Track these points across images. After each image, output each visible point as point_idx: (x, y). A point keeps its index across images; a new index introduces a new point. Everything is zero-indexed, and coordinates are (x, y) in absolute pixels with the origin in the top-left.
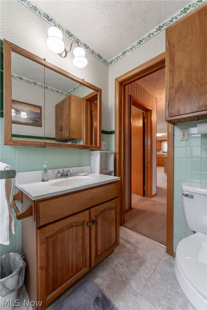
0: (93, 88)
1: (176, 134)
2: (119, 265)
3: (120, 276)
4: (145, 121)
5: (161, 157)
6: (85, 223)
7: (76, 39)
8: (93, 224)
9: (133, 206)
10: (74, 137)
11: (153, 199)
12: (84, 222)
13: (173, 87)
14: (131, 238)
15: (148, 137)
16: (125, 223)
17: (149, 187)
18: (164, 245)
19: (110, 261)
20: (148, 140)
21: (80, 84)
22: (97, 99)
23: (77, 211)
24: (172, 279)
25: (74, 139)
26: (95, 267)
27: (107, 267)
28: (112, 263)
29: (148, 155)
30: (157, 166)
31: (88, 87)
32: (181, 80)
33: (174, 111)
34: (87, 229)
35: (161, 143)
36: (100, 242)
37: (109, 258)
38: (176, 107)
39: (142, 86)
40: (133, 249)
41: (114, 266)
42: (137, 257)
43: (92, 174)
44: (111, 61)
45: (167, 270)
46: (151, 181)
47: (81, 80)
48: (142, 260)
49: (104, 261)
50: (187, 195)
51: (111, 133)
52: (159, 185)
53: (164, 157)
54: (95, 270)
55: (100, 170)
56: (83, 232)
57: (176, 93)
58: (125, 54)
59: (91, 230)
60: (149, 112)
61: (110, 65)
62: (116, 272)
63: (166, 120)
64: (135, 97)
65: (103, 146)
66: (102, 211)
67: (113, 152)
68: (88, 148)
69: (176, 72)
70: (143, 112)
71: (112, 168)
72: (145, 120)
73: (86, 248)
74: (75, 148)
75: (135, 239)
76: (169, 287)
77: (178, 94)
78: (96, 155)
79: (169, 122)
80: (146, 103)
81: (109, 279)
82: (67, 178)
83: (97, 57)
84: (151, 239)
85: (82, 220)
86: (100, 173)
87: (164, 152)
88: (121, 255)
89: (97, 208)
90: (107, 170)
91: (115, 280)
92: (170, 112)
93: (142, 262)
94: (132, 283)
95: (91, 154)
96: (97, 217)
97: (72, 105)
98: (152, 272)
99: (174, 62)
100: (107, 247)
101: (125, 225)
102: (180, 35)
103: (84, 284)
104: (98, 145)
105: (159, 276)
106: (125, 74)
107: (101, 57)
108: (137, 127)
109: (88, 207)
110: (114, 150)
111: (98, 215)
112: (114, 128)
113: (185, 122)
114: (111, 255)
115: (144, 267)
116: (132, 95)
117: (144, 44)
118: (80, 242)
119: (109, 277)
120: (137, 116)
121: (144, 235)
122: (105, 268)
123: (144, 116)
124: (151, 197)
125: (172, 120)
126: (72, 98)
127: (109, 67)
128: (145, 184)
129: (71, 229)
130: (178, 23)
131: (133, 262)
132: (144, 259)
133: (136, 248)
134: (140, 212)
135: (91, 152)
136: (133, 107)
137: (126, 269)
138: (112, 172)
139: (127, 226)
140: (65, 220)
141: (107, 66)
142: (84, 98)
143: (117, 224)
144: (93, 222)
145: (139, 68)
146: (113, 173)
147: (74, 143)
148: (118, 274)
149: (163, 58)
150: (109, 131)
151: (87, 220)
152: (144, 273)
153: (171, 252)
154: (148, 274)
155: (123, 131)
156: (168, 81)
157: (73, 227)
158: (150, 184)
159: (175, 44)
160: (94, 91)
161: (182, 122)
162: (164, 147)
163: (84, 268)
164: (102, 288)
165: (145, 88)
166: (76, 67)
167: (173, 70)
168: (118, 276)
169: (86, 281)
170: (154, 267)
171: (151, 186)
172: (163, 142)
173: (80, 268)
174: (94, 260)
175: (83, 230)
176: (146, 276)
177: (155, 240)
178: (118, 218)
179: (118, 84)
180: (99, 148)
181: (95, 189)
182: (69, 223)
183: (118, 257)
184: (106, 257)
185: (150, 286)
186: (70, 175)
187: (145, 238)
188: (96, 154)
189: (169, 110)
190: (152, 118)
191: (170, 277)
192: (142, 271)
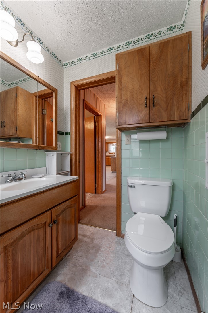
0: (49, 87)
1: (122, 139)
2: (78, 258)
3: (81, 266)
4: (96, 125)
5: (108, 157)
6: (47, 224)
7: (28, 30)
8: (55, 224)
9: (86, 204)
10: (21, 136)
11: (103, 195)
12: (45, 224)
13: (122, 102)
14: (87, 232)
15: (99, 140)
16: (81, 220)
17: (100, 184)
18: (115, 231)
19: (69, 258)
20: (99, 142)
21: (28, 76)
22: (52, 96)
23: (39, 214)
24: (121, 254)
25: (22, 138)
26: (55, 267)
27: (67, 264)
28: (72, 258)
29: (98, 155)
30: (106, 165)
31: (43, 85)
32: (127, 98)
33: (122, 121)
34: (49, 230)
35: (108, 145)
36: (61, 240)
37: (68, 255)
38: (124, 118)
39: (94, 93)
40: (90, 241)
41: (74, 261)
42: (94, 246)
43: (48, 176)
44: (66, 63)
45: (117, 249)
46: (102, 179)
47: (36, 76)
48: (98, 247)
49: (64, 259)
50: (131, 186)
51: (67, 134)
52: (108, 182)
53: (110, 157)
54: (55, 270)
55: (57, 171)
56: (45, 234)
57: (123, 107)
58: (81, 61)
59: (52, 230)
60: (99, 117)
61: (65, 67)
62: (77, 265)
63: (117, 127)
64: (88, 101)
65: (58, 146)
66: (63, 210)
67: (69, 153)
68: (44, 149)
69: (123, 90)
70: (94, 116)
71: (68, 169)
72: (96, 123)
73: (47, 249)
74: (29, 148)
75: (91, 232)
76: (120, 260)
77: (125, 108)
78: (52, 156)
79: (118, 129)
80: (97, 109)
81: (71, 273)
82: (20, 181)
83: (52, 56)
84: (104, 228)
85: (43, 222)
86: (57, 174)
87: (110, 153)
88: (79, 249)
89: (58, 207)
90: (63, 170)
91: (76, 272)
92: (119, 121)
93: (98, 249)
94: (91, 268)
95: (46, 155)
96: (57, 216)
97: (20, 99)
98: (107, 254)
99: (122, 83)
100: (68, 244)
101: (80, 222)
102: (126, 63)
103: (46, 286)
104: (54, 145)
105: (112, 256)
106: (81, 80)
107: (56, 57)
108: (89, 129)
109: (50, 208)
110: (69, 151)
111: (59, 214)
112: (70, 130)
113: (129, 130)
114: (70, 252)
115: (100, 253)
116: (85, 99)
117: (98, 58)
118: (42, 244)
119: (71, 271)
120: (89, 120)
121: (98, 227)
122: (65, 265)
123: (95, 120)
124: (101, 194)
125: (121, 128)
126: (19, 92)
127: (64, 69)
128: (97, 183)
129: (32, 233)
130: (124, 53)
131: (91, 251)
132: (100, 246)
133: (92, 239)
134: (93, 208)
135: (46, 153)
136: (86, 110)
137: (85, 259)
138: (68, 173)
139: (83, 222)
140: (26, 224)
141: (62, 67)
142: (33, 94)
143: (76, 221)
144: (55, 222)
145: (94, 78)
146: (70, 173)
147: (20, 142)
148: (78, 266)
149: (114, 75)
150: (65, 132)
151: (49, 220)
152: (100, 257)
153: (120, 234)
154: (103, 257)
155: (79, 133)
156: (118, 97)
157: (34, 230)
158: (101, 182)
159: (123, 69)
160: (47, 88)
161: (127, 130)
162: (110, 148)
163: (46, 270)
164: (65, 283)
165: (96, 94)
166: (29, 60)
167: (121, 89)
168: (78, 267)
169: (47, 283)
170: (108, 249)
171: (102, 184)
172: (109, 144)
173: (41, 271)
174: (55, 259)
175: (45, 232)
176: (102, 259)
177: (107, 228)
178: (77, 215)
179: (73, 88)
180: (55, 149)
181: (56, 189)
182: (30, 226)
183: (77, 251)
184: (66, 255)
185: (106, 265)
186: (25, 177)
187: (99, 229)
188: (52, 154)
189: (119, 120)
190: (102, 122)
191: (120, 253)
192: (99, 256)
